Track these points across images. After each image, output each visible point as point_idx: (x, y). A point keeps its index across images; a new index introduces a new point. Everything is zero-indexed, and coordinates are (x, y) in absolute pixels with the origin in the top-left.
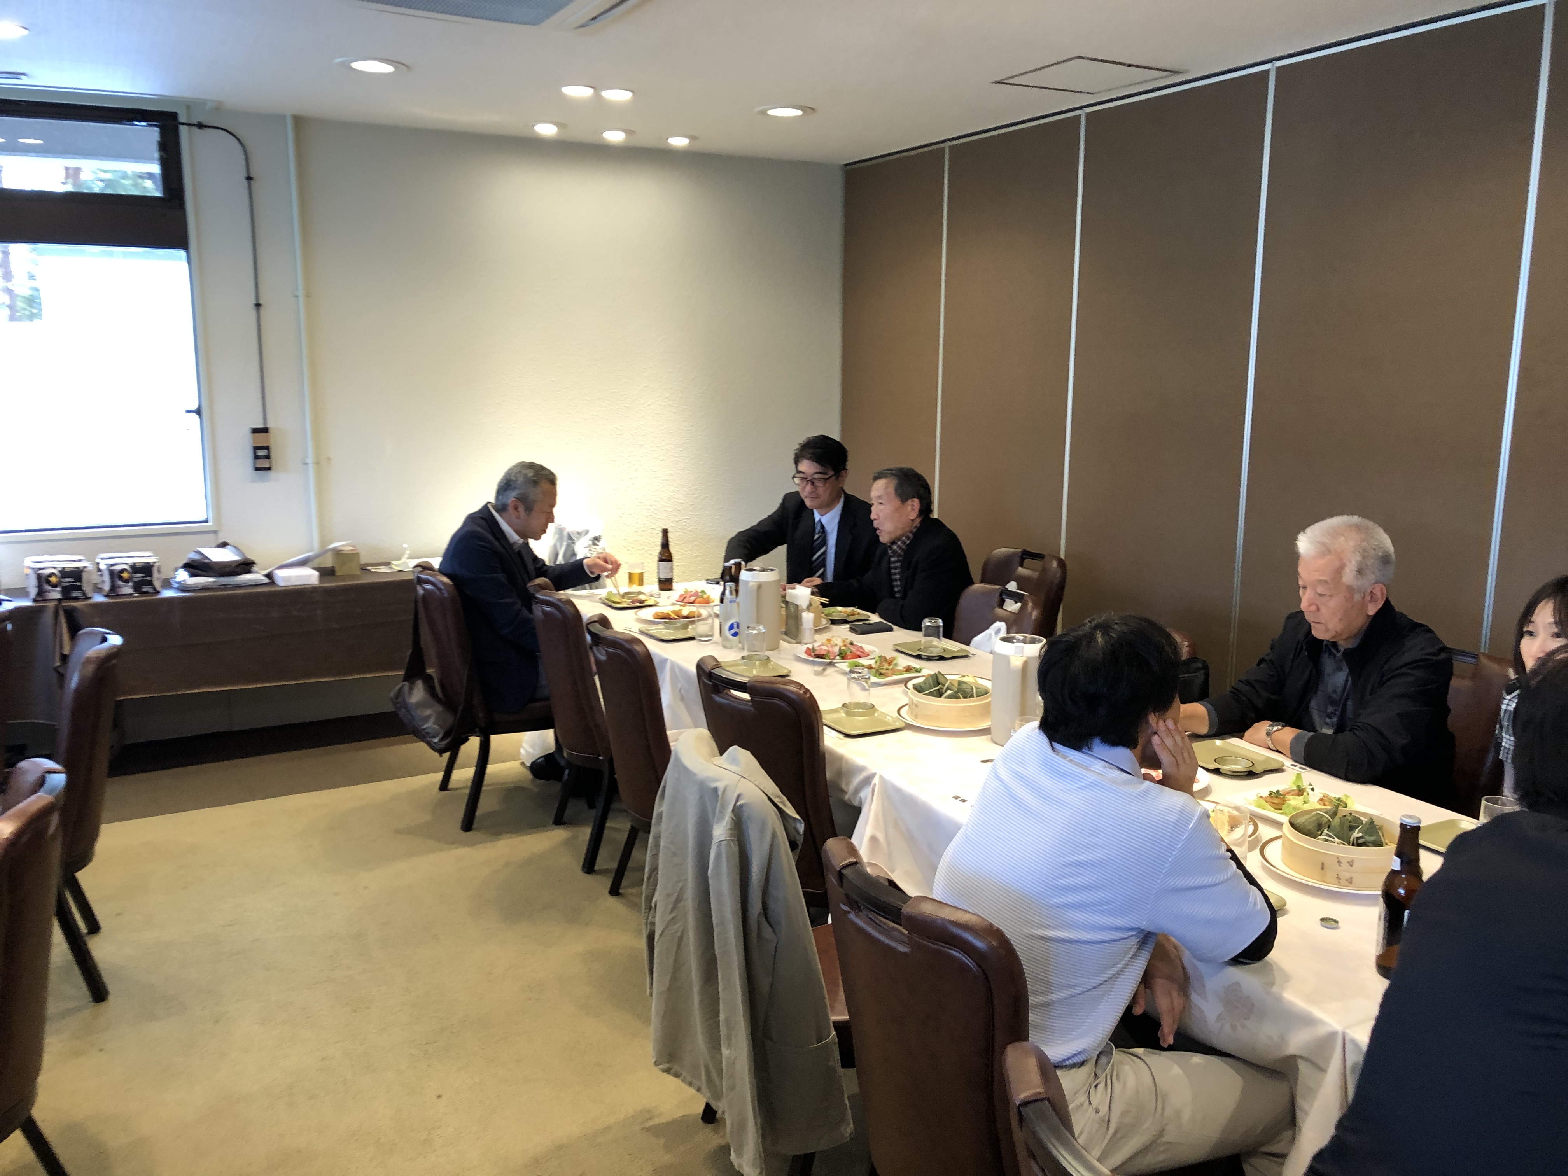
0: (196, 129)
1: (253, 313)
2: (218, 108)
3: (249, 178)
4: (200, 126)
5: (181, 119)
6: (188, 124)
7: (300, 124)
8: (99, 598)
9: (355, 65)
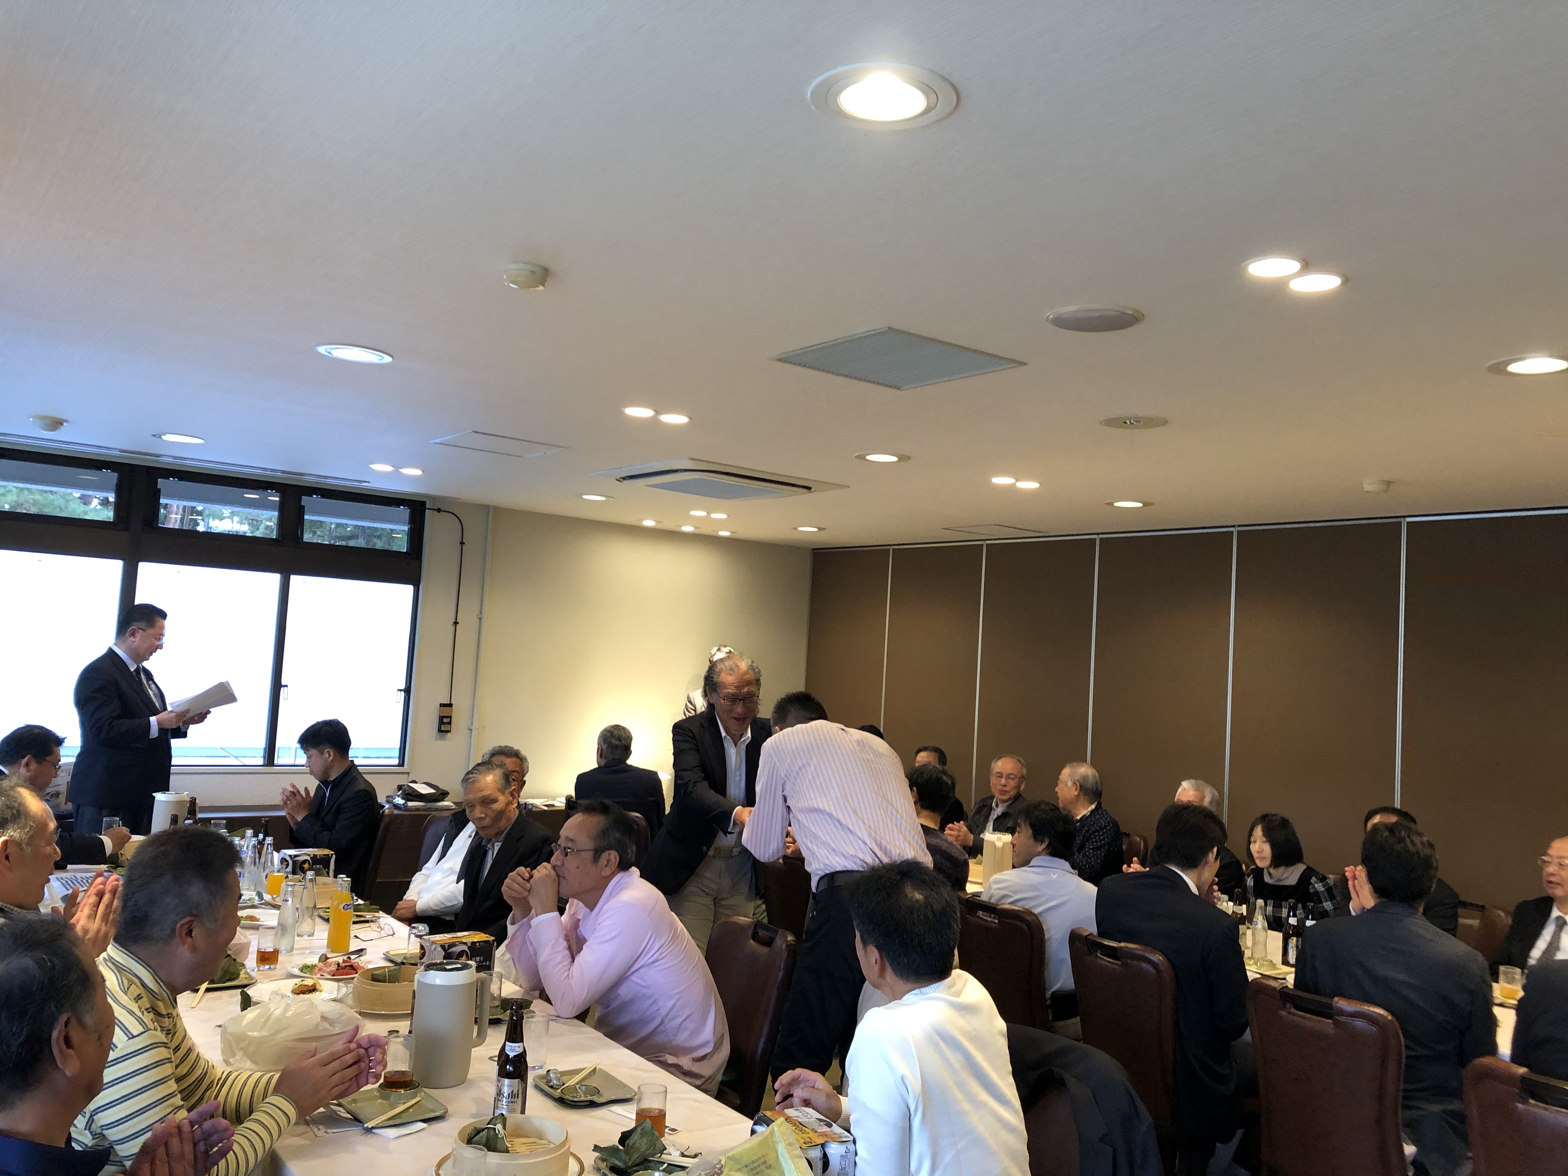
0: (436, 512)
1: (453, 628)
2: (451, 501)
3: (462, 543)
4: (439, 510)
5: (428, 506)
6: (430, 509)
7: (497, 511)
9: (585, 496)
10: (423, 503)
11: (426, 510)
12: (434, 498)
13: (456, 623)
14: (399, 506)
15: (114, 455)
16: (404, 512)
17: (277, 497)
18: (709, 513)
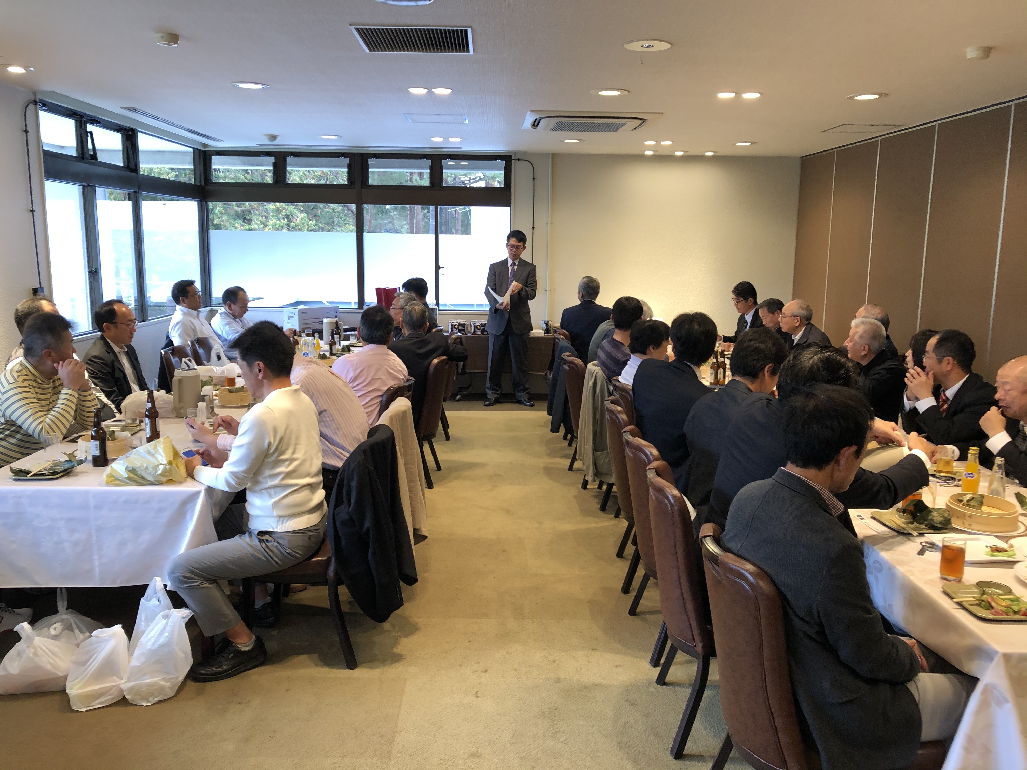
0: (517, 161)
1: (532, 230)
2: (525, 153)
3: (534, 179)
4: (519, 160)
5: (512, 158)
6: (515, 160)
7: (555, 156)
8: (469, 335)
9: (565, 141)
10: (511, 156)
11: (512, 161)
12: (515, 153)
13: (533, 228)
14: (496, 159)
15: (346, 150)
16: (502, 163)
17: (429, 162)
18: (658, 142)
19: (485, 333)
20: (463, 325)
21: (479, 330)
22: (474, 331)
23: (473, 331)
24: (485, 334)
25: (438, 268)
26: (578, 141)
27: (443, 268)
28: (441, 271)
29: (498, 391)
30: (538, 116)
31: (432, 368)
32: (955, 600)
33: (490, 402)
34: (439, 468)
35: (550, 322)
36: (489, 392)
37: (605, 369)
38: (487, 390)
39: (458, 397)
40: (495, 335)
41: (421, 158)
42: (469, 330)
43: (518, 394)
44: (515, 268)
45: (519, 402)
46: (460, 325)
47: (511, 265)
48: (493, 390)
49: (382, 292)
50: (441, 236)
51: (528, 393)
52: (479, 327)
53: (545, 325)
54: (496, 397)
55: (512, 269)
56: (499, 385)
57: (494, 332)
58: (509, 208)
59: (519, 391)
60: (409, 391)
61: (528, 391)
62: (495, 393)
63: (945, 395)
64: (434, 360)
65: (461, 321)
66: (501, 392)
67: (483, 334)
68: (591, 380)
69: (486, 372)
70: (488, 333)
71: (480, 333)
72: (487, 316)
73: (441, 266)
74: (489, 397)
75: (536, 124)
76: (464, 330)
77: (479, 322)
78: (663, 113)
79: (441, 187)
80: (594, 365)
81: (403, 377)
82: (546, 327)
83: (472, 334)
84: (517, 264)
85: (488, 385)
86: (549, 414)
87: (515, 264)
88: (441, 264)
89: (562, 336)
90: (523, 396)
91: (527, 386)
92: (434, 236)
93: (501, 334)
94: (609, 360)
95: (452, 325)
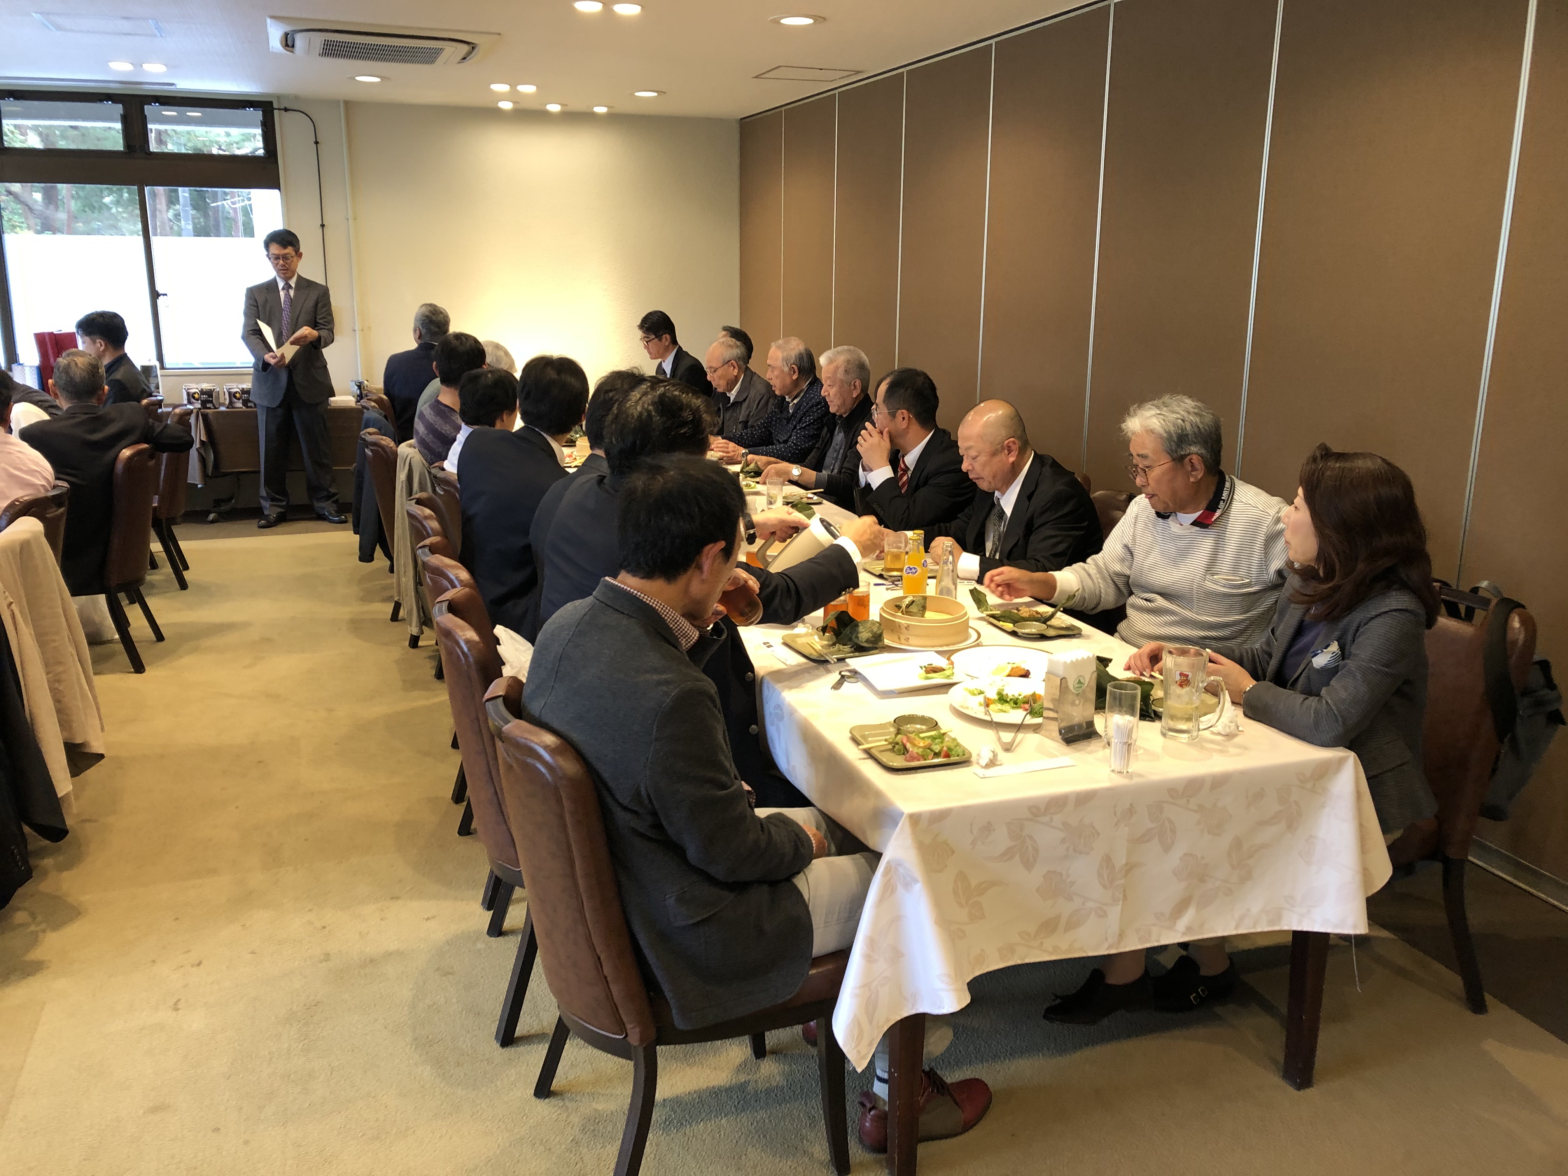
0: (283, 111)
1: (321, 231)
2: (296, 98)
3: (317, 143)
4: (286, 110)
5: (275, 107)
6: (279, 109)
7: (349, 106)
8: (223, 409)
9: (357, 78)
10: (271, 103)
11: (275, 111)
12: (279, 97)
13: (323, 226)
14: (244, 107)
16: (257, 115)
17: (119, 108)
18: (513, 86)
19: (249, 405)
20: (209, 393)
21: (239, 399)
22: (231, 402)
23: (227, 402)
24: (251, 407)
25: (155, 295)
26: (377, 80)
27: (166, 295)
28: (161, 301)
29: (283, 501)
30: (288, 29)
31: (119, 466)
32: (861, 747)
33: (268, 522)
34: (160, 637)
35: (366, 382)
36: (265, 504)
37: (426, 451)
38: (262, 501)
39: (211, 517)
40: (267, 407)
41: (101, 101)
42: (221, 400)
43: (318, 505)
44: (292, 293)
45: (321, 517)
46: (202, 392)
47: (283, 289)
48: (273, 499)
49: (47, 339)
50: (155, 240)
51: (336, 502)
52: (238, 395)
53: (356, 387)
54: (281, 513)
55: (286, 295)
56: (284, 493)
57: (266, 403)
58: (277, 191)
59: (319, 500)
60: (60, 506)
61: (334, 499)
62: (275, 506)
63: (904, 462)
64: (124, 451)
65: (206, 386)
66: (287, 503)
67: (247, 407)
68: (404, 470)
69: (259, 472)
70: (255, 404)
71: (241, 405)
72: (251, 377)
73: (160, 292)
74: (266, 513)
75: (289, 43)
76: (211, 402)
77: (236, 388)
78: (499, 34)
79: (146, 153)
80: (411, 446)
81: (44, 483)
82: (358, 392)
83: (228, 408)
84: (293, 285)
85: (263, 492)
86: (355, 533)
87: (290, 287)
88: (159, 288)
89: (373, 404)
90: (327, 507)
91: (332, 490)
92: (140, 240)
93: (279, 406)
94: (431, 436)
95: (188, 394)
